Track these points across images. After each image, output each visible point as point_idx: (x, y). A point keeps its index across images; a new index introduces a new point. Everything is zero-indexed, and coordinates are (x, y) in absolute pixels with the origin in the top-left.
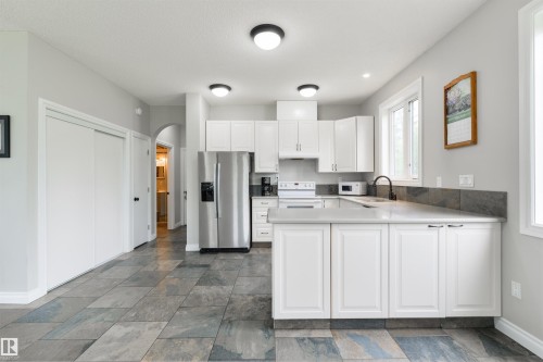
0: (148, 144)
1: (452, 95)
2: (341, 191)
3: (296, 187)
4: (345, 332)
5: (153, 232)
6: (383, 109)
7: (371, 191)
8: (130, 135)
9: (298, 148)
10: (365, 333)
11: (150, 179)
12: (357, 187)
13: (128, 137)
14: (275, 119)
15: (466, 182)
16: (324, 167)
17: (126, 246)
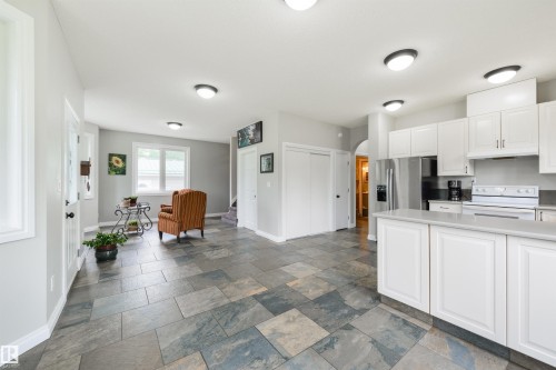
0: (349, 157)
4: (447, 335)
5: (352, 222)
8: (334, 152)
9: (499, 144)
10: (471, 348)
11: (349, 183)
13: (331, 154)
14: (465, 116)
17: (330, 227)
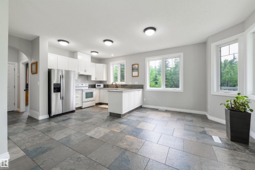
1: (134, 67)
2: (96, 87)
3: (82, 86)
6: (111, 63)
7: (106, 86)
9: (85, 71)
12: (102, 85)
15: (136, 83)
16: (93, 79)
